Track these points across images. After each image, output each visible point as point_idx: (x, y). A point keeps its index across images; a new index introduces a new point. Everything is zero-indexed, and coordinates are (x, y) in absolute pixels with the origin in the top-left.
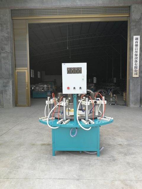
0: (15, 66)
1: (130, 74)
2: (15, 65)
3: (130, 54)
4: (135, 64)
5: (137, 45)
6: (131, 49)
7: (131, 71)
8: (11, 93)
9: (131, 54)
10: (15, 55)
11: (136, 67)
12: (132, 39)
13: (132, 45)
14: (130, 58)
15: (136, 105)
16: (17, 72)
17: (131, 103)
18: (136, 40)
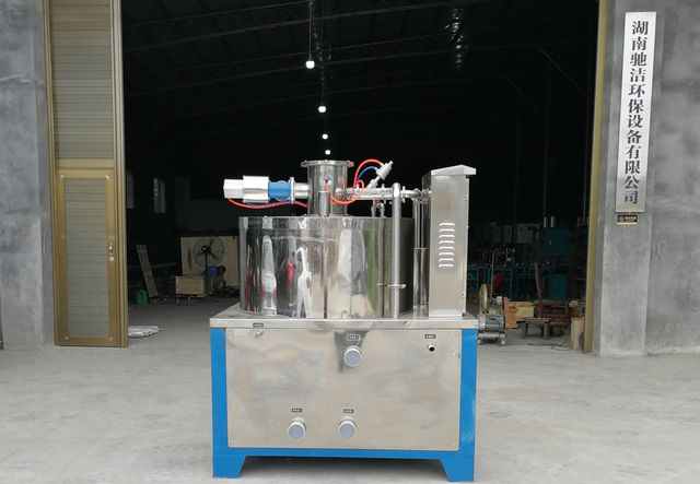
0: (55, 152)
1: (602, 196)
2: (57, 144)
3: (606, 102)
4: (630, 151)
5: (639, 60)
6: (614, 76)
7: (609, 185)
8: (36, 282)
9: (613, 98)
10: (54, 96)
11: (632, 167)
12: (616, 28)
13: (615, 58)
14: (606, 121)
15: (630, 349)
16: (64, 179)
17: (603, 338)
18: (638, 34)
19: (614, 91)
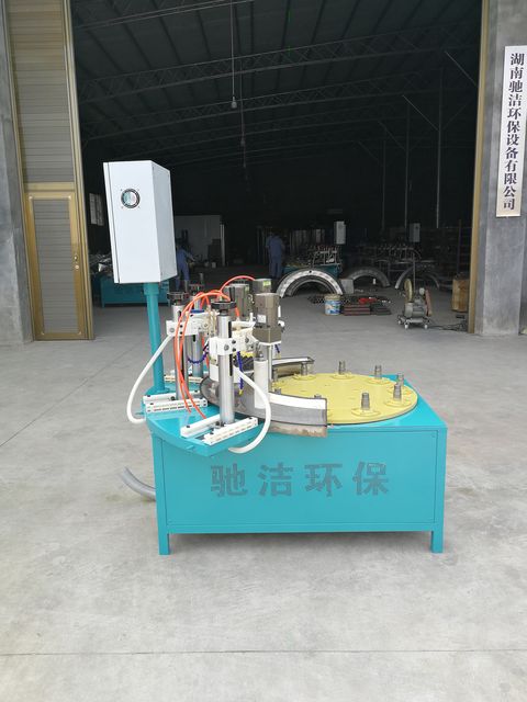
1: (484, 206)
3: (488, 125)
4: (509, 166)
5: (516, 87)
6: (496, 101)
7: (491, 195)
9: (495, 120)
11: (510, 179)
12: (496, 59)
13: (496, 86)
14: (488, 140)
15: (507, 329)
16: (33, 200)
17: (485, 321)
18: (515, 65)
19: (495, 114)
